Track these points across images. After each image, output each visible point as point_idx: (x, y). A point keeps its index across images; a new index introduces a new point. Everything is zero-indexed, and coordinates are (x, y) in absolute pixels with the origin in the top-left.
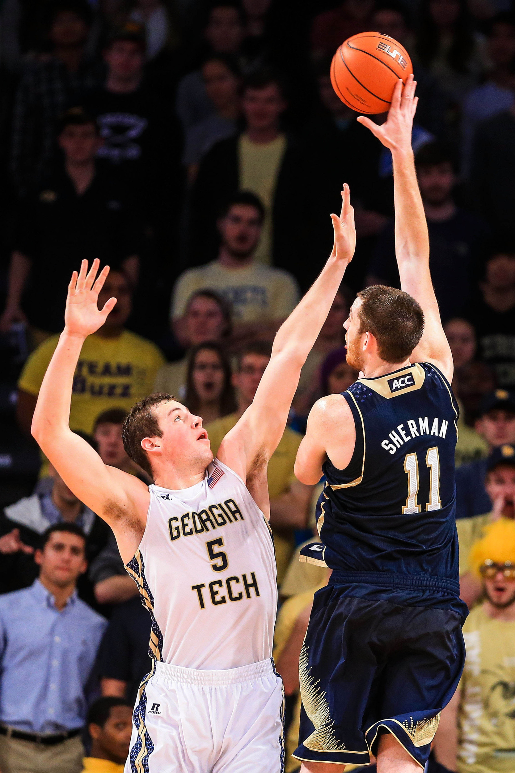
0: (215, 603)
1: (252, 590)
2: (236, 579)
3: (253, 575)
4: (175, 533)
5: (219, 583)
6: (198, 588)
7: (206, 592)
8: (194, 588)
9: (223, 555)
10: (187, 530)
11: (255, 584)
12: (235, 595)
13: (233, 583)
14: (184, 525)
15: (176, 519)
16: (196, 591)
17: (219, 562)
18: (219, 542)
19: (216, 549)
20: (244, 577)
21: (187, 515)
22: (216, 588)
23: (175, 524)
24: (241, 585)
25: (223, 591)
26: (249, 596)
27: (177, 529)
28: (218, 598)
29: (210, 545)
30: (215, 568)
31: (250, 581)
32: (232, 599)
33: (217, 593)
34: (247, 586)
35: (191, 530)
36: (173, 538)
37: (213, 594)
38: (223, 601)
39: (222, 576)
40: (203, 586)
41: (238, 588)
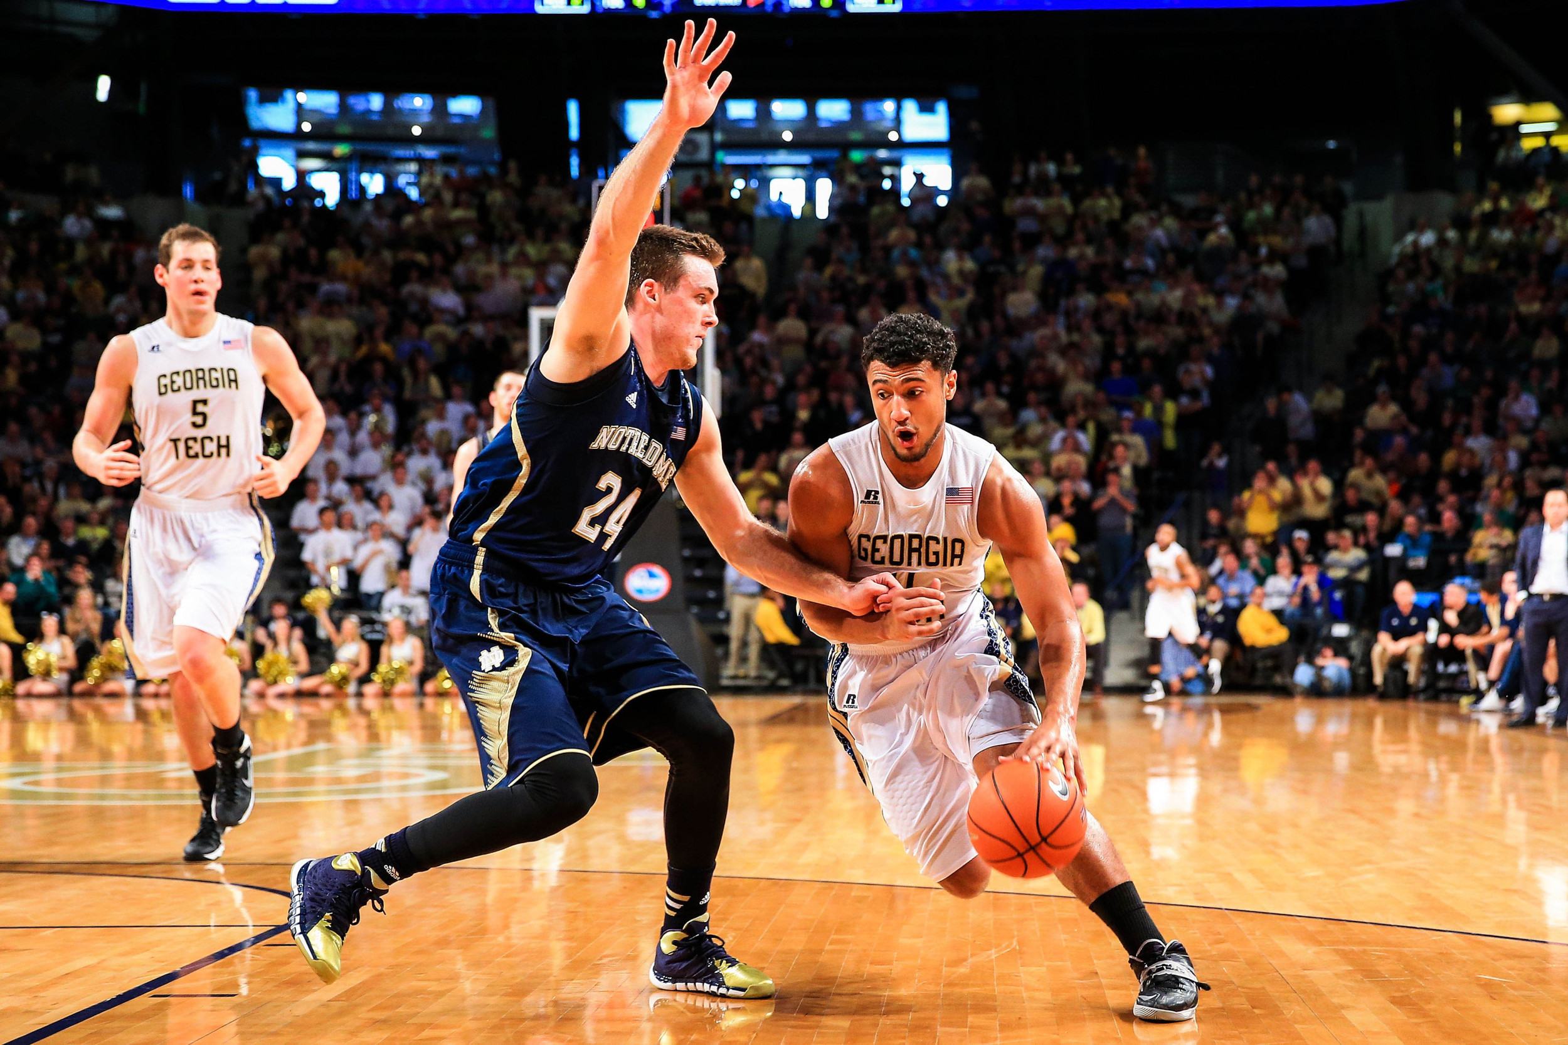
0: (188, 456)
1: (223, 451)
2: (211, 439)
3: (228, 438)
4: (163, 390)
5: (195, 439)
6: (175, 441)
7: (181, 447)
8: (171, 440)
9: (204, 416)
10: (175, 387)
11: (227, 446)
12: (207, 453)
13: (207, 442)
14: (173, 382)
15: (165, 376)
16: (171, 444)
17: (199, 420)
18: (205, 402)
19: (200, 408)
20: (219, 438)
21: (178, 373)
22: (191, 443)
23: (163, 381)
24: (215, 444)
25: (196, 448)
26: (219, 455)
27: (166, 386)
28: (192, 453)
29: (195, 402)
30: (194, 425)
31: (223, 442)
32: (205, 456)
33: (191, 448)
34: (219, 446)
35: (179, 387)
36: (161, 394)
37: (188, 448)
38: (196, 456)
39: (199, 433)
40: (179, 440)
41: (211, 447)
